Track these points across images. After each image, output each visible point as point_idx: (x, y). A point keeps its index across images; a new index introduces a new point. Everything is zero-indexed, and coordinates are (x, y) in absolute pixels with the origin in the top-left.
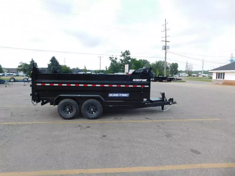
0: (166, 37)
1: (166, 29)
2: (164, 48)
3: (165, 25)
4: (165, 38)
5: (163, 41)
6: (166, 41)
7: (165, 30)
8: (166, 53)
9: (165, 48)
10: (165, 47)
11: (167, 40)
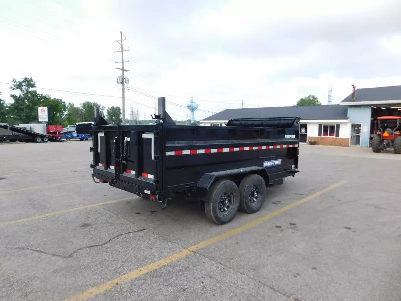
0: (123, 62)
1: (124, 49)
2: (120, 81)
3: (120, 42)
4: (121, 64)
5: (118, 68)
6: (123, 70)
7: (121, 50)
8: (123, 89)
9: (123, 81)
10: (123, 79)
11: (125, 68)
